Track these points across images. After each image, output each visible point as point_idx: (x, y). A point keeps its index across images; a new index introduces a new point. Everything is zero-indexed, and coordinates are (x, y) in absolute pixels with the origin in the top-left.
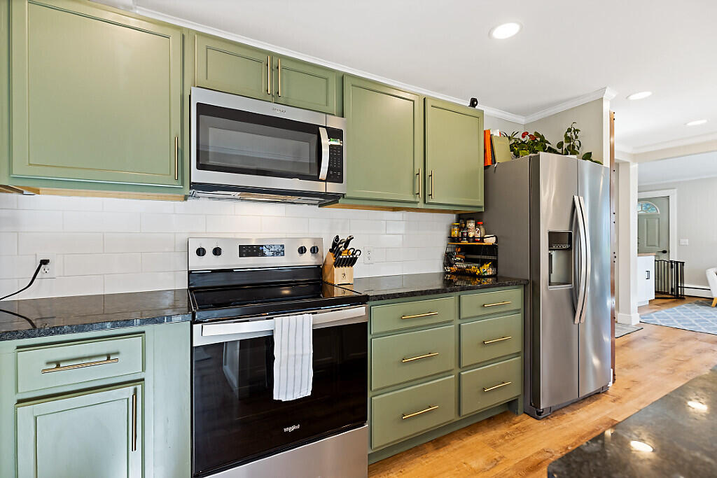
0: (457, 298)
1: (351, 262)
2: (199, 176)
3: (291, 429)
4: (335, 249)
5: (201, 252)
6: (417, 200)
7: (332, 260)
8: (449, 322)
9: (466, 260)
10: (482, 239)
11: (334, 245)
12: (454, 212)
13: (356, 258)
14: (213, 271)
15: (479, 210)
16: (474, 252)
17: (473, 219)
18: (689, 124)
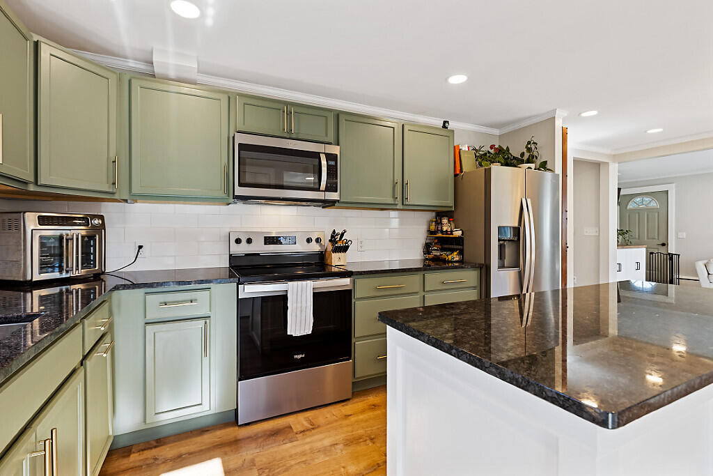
0: (422, 276)
1: (344, 249)
2: (240, 191)
3: (299, 357)
4: (333, 240)
5: (238, 241)
6: (397, 203)
7: (330, 248)
8: (416, 293)
9: (442, 250)
10: (452, 232)
11: (332, 237)
12: (433, 211)
13: (348, 246)
14: (246, 255)
15: (449, 209)
16: (448, 243)
17: (446, 216)
18: (649, 132)
